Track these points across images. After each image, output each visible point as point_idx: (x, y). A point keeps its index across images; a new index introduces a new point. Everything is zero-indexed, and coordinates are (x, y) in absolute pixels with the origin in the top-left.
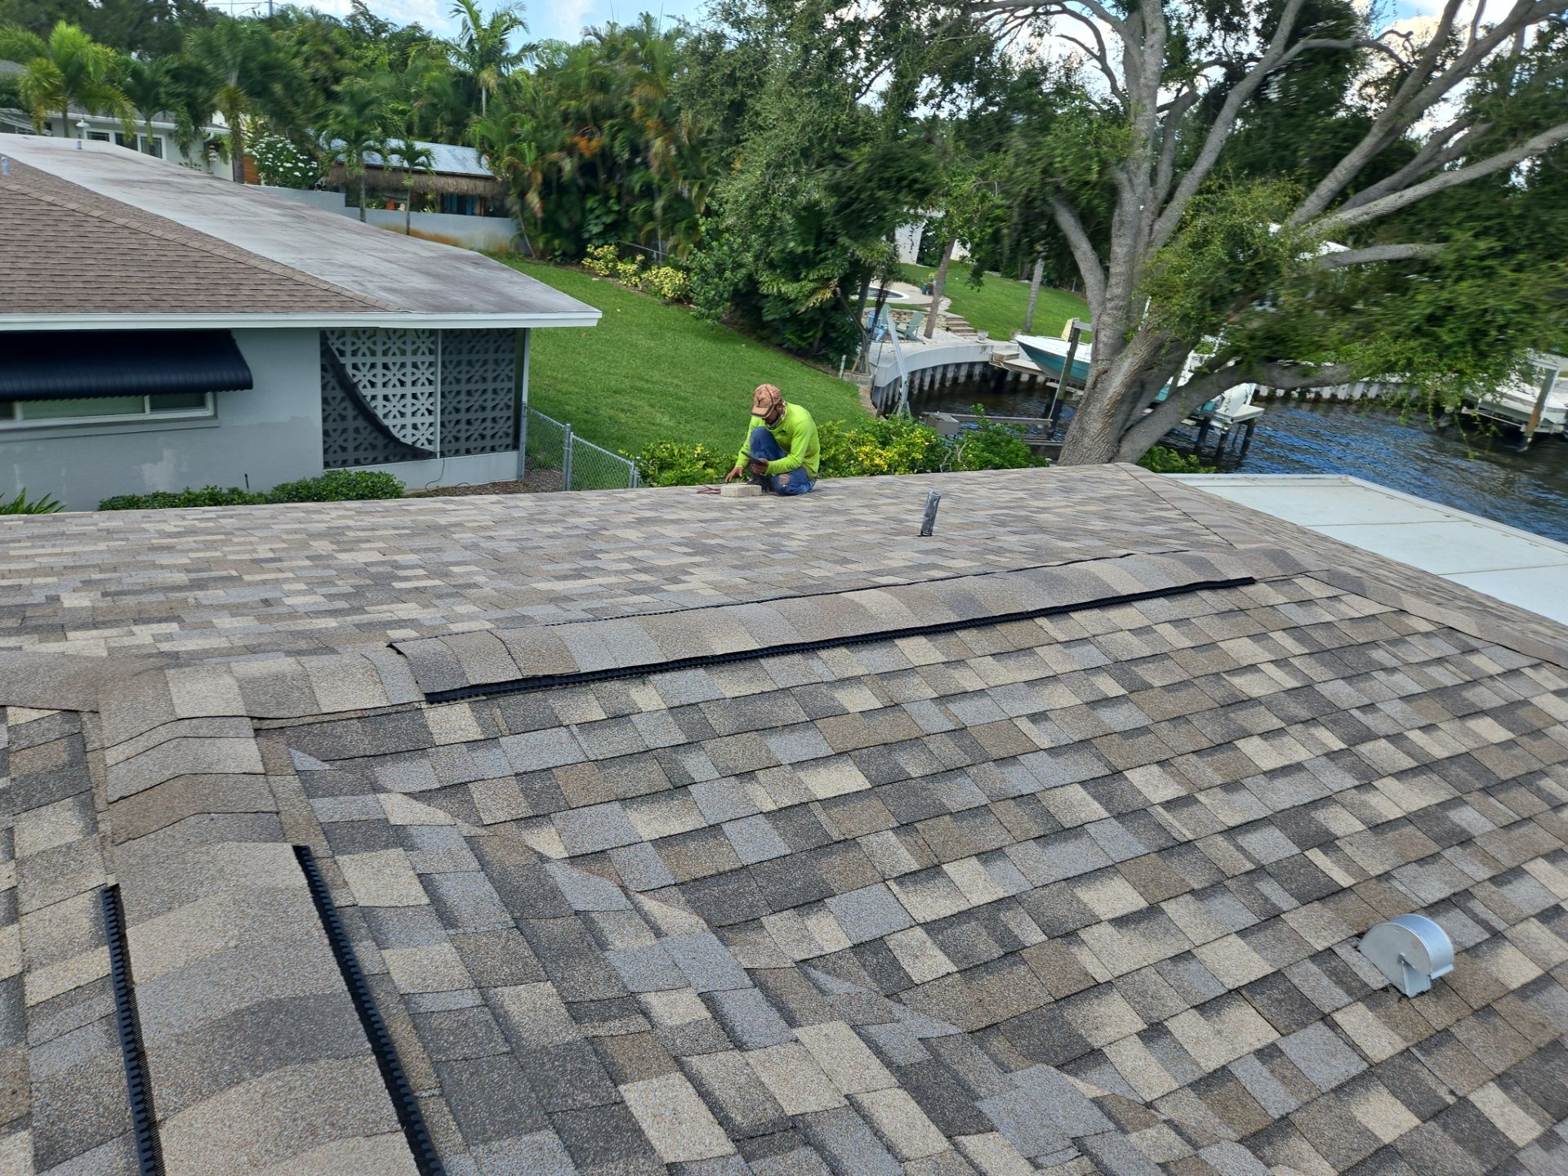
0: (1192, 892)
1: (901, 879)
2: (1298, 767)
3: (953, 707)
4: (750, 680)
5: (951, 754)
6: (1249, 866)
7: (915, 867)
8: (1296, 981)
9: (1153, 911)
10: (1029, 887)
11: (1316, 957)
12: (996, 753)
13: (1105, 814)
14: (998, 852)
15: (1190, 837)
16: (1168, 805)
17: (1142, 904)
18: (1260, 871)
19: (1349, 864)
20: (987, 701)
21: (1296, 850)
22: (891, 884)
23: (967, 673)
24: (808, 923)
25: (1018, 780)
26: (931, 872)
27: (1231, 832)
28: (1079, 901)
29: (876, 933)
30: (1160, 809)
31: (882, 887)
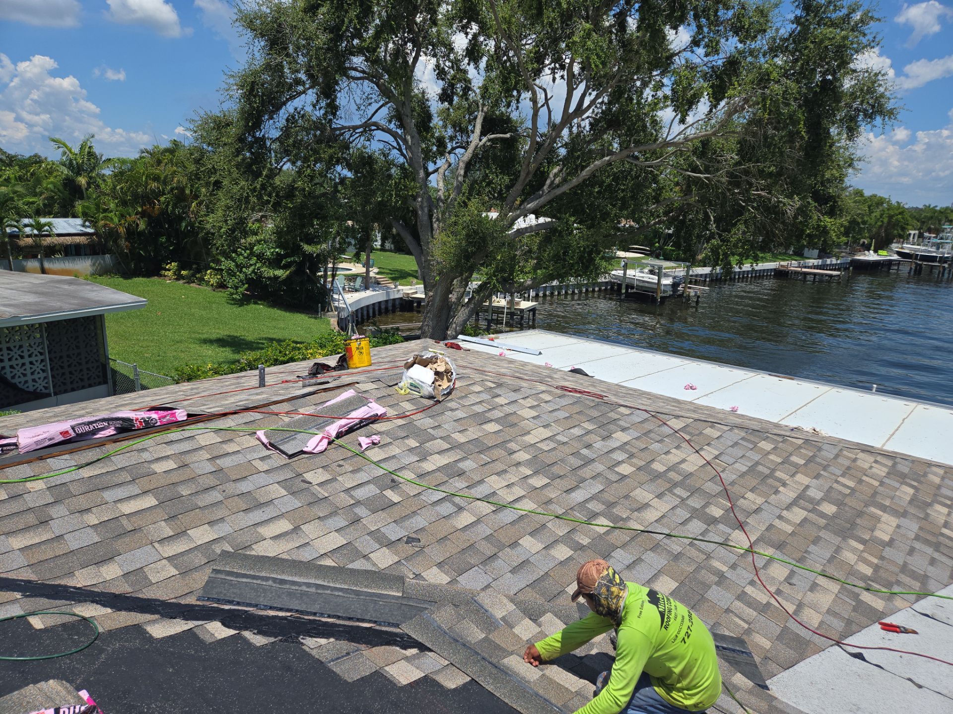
0: (319, 518)
1: (161, 541)
2: (394, 457)
3: (218, 461)
4: (103, 467)
5: (211, 481)
6: (352, 502)
7: (171, 533)
8: (357, 545)
9: (297, 529)
10: (232, 531)
11: (370, 533)
12: (234, 478)
13: (286, 493)
14: (222, 520)
15: (326, 495)
16: (321, 484)
17: (292, 527)
18: (358, 503)
19: (402, 493)
20: (240, 455)
21: (378, 491)
22: (156, 545)
23: (232, 445)
24: (101, 569)
25: (244, 487)
26: (181, 534)
27: (347, 491)
28: (258, 532)
29: (138, 566)
30: (316, 487)
31: (150, 546)
